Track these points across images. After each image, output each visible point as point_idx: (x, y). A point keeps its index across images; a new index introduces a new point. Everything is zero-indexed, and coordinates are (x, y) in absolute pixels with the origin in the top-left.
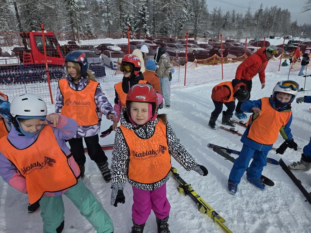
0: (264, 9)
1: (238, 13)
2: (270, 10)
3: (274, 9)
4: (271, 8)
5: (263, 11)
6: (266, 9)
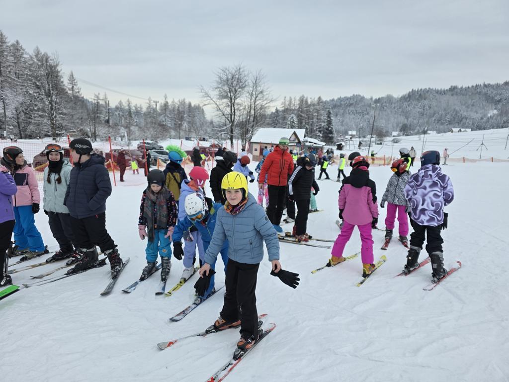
0: (170, 102)
2: (178, 103)
3: (183, 103)
4: (179, 101)
5: (169, 104)
6: (173, 102)
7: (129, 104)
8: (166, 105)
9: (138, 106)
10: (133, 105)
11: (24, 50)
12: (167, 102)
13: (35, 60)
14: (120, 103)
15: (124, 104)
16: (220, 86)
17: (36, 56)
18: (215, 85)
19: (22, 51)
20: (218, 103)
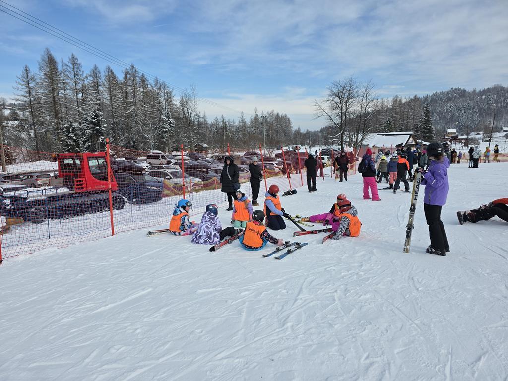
1: (229, 120)
2: (267, 115)
4: (268, 113)
5: (259, 117)
6: (262, 114)
7: (223, 119)
8: (256, 118)
9: (231, 120)
10: (226, 120)
11: (148, 81)
12: (257, 115)
13: (155, 89)
14: (216, 119)
15: (219, 119)
16: (331, 99)
17: (155, 85)
18: (327, 98)
19: (146, 82)
20: (330, 114)
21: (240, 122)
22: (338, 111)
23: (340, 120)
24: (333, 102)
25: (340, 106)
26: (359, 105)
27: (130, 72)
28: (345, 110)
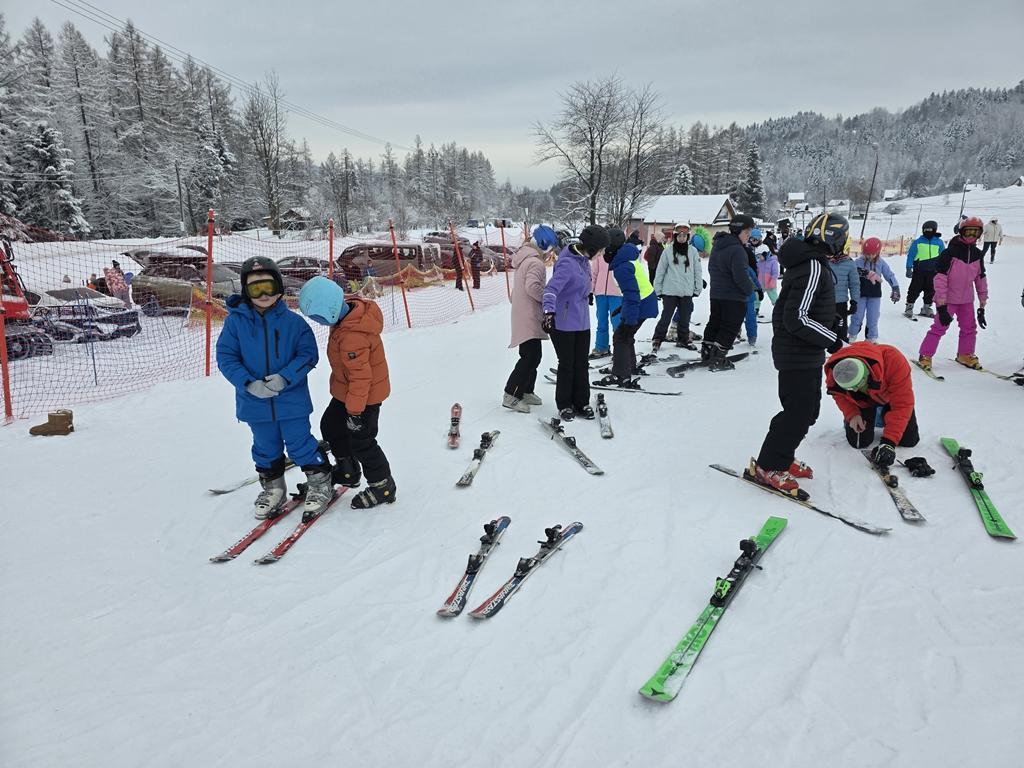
0: (426, 149)
2: (442, 153)
3: (450, 151)
4: (444, 148)
5: (425, 155)
6: (431, 151)
7: (347, 159)
8: (419, 156)
9: (365, 161)
12: (420, 152)
13: (187, 83)
16: (571, 121)
18: (561, 118)
20: (569, 154)
21: (383, 166)
22: (585, 148)
23: (589, 168)
24: (575, 128)
25: (589, 137)
26: (626, 137)
27: (126, 41)
28: (599, 146)
